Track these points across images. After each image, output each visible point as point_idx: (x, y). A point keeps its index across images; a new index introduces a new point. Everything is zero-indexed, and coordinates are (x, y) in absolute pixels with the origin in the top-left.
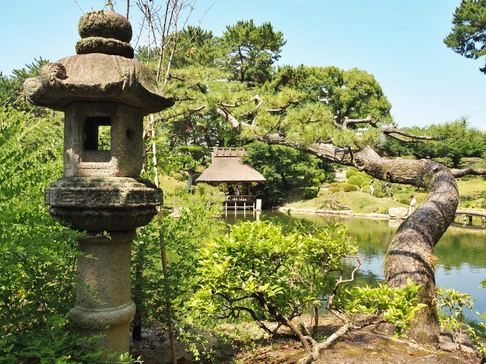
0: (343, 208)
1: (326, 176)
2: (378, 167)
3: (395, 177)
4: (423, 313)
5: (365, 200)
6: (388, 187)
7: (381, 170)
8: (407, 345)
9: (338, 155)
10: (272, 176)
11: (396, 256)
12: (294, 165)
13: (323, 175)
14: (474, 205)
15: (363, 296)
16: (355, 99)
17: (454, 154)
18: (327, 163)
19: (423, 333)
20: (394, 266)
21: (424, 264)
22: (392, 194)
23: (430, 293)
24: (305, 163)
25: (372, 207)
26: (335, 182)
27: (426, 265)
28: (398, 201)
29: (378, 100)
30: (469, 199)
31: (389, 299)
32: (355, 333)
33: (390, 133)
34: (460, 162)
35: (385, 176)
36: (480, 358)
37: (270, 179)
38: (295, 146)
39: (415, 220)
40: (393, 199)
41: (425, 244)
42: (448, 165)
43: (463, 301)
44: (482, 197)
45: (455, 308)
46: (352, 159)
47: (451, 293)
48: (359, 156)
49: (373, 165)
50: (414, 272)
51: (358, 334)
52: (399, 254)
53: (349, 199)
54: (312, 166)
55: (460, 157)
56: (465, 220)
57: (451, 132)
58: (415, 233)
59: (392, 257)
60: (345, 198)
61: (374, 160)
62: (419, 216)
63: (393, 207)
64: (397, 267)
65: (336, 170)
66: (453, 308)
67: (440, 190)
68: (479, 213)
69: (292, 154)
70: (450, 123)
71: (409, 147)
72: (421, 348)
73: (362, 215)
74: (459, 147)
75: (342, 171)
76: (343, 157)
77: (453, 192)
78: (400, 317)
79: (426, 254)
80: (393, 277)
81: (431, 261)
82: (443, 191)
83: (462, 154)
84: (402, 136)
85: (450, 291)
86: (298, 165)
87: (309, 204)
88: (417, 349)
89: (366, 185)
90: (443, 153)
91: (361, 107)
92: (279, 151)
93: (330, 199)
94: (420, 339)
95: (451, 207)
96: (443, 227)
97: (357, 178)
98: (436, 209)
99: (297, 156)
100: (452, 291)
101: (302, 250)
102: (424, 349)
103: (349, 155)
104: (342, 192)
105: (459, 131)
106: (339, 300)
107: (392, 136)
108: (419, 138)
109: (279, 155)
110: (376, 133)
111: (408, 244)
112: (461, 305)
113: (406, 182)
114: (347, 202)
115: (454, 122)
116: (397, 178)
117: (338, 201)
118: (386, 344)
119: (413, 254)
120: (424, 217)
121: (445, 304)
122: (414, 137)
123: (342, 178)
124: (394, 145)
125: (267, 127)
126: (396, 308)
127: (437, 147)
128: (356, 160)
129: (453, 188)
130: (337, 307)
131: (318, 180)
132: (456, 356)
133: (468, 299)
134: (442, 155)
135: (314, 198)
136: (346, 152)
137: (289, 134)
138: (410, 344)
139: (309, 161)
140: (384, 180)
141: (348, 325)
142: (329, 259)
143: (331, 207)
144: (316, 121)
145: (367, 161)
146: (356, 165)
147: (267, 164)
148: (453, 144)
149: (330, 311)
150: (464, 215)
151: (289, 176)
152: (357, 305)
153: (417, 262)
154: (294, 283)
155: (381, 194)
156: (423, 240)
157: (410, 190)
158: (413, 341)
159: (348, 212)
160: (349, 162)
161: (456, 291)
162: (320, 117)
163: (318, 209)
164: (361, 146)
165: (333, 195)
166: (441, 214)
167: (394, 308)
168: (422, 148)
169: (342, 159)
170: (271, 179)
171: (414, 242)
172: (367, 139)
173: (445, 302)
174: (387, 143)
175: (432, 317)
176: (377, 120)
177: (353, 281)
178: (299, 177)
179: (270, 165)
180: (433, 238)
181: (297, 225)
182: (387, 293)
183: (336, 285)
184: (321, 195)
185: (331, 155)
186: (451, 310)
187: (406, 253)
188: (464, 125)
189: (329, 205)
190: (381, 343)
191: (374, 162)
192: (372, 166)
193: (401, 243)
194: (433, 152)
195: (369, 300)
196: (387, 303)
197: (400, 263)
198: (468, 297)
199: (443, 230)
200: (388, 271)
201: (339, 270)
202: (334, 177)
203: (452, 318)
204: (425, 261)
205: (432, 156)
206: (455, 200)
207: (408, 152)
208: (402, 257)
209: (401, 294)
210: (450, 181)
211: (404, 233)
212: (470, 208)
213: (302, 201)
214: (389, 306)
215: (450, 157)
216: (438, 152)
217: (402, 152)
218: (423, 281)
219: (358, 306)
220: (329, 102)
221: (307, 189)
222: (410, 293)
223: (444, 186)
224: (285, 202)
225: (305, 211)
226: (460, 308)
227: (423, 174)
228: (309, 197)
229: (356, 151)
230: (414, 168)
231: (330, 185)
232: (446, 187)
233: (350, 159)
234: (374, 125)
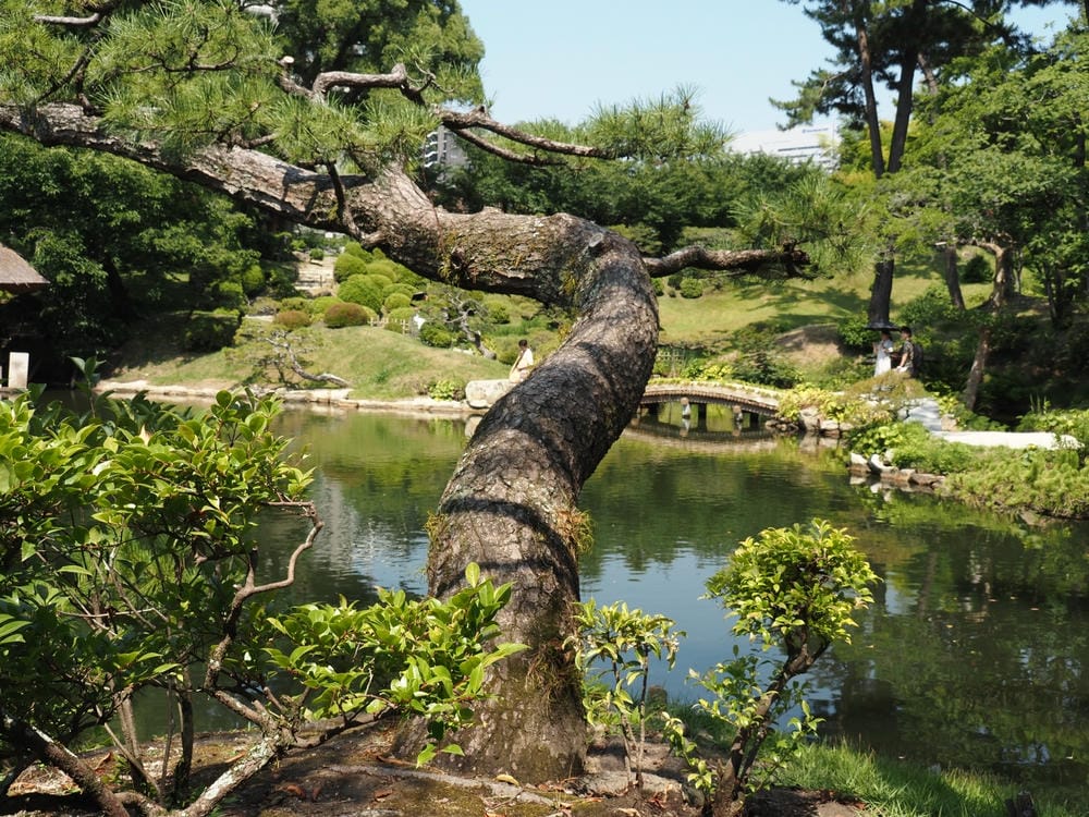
0: (321, 383)
1: (268, 276)
2: (425, 238)
3: (476, 269)
4: (538, 688)
5: (392, 354)
6: (465, 314)
7: (434, 245)
8: (487, 791)
9: (295, 191)
10: (68, 268)
11: (464, 518)
12: (152, 231)
13: (256, 271)
14: (712, 370)
15: (325, 633)
16: (368, 18)
17: (664, 216)
18: (269, 229)
19: (536, 751)
20: (456, 549)
21: (548, 538)
22: (477, 336)
23: (563, 625)
24: (192, 224)
25: (416, 377)
26: (298, 294)
27: (553, 540)
28: (495, 358)
29: (443, 25)
30: (700, 352)
31: (409, 635)
32: (324, 773)
33: (465, 126)
34: (679, 242)
35: (445, 267)
36: (698, 807)
37: (59, 278)
38: (145, 155)
39: (526, 402)
40: (482, 353)
41: (553, 474)
42: (647, 248)
43: (650, 638)
44: (735, 347)
45: (626, 660)
46: (342, 207)
47: (617, 617)
48: (364, 197)
49: (409, 230)
50: (518, 564)
51: (334, 775)
52: (474, 508)
53: (341, 352)
54: (217, 237)
55: (680, 227)
56: (687, 417)
57: (647, 135)
58: (526, 443)
59: (451, 519)
60: (328, 349)
61: (412, 212)
62: (540, 390)
63: (482, 376)
64: (467, 551)
65: (302, 256)
66: (620, 660)
67: (607, 309)
68: (726, 393)
69: (145, 195)
70: (645, 106)
71: (535, 189)
72: (527, 797)
73: (383, 404)
74: (678, 196)
75: (321, 258)
76: (312, 201)
77: (644, 318)
78: (440, 693)
79: (555, 504)
80: (451, 586)
81: (569, 527)
82: (614, 313)
83: (686, 215)
84: (502, 140)
85: (614, 610)
86: (167, 233)
87: (207, 367)
88: (515, 799)
89: (397, 307)
90: (632, 212)
91: (387, 47)
92: (97, 177)
93: (277, 351)
94: (528, 771)
95: (635, 363)
96: (609, 423)
97: (370, 284)
98: (593, 370)
99: (163, 201)
100: (620, 609)
101: (111, 487)
102: (537, 799)
103: (332, 195)
104: (319, 329)
105: (670, 130)
106: (247, 657)
107: (471, 140)
108: (554, 149)
109: (94, 194)
110: (420, 122)
111: (502, 478)
112: (644, 650)
113: (508, 287)
114: (334, 361)
115: (658, 104)
116: (482, 274)
117: (307, 358)
118: (420, 798)
119: (517, 506)
120: (556, 391)
121: (599, 651)
122: (540, 146)
123: (321, 284)
124: (489, 181)
125: (35, 79)
126: (431, 664)
127: (617, 191)
128: (353, 211)
129: (645, 306)
130: (240, 682)
131: (238, 288)
132: (629, 807)
133: (666, 632)
134: (631, 217)
135: (224, 349)
136: (322, 185)
137: (115, 106)
138: (496, 787)
139: (205, 218)
140: (442, 280)
141: (277, 737)
142: (210, 515)
143: (282, 379)
144: (217, 68)
145: (390, 216)
146: (353, 226)
147: (49, 225)
148: (662, 184)
149: (214, 696)
150: (685, 399)
151: (135, 273)
152: (304, 665)
153: (527, 532)
154: (105, 620)
155: (444, 335)
156: (547, 463)
157: (535, 326)
158: (508, 777)
159: (338, 395)
160: (331, 217)
161: (630, 610)
162: (231, 54)
163: (236, 386)
164: (371, 163)
165: (289, 337)
166: (606, 385)
167: (423, 663)
168: (571, 193)
169: (309, 207)
170: (65, 281)
171: (522, 470)
172: (387, 139)
173: (599, 645)
174: (468, 171)
175: (567, 698)
176: (425, 80)
177: (291, 584)
178: (169, 277)
179: (61, 228)
180: (580, 459)
181: (119, 414)
182: (403, 616)
183: (235, 603)
184: (249, 337)
185: (271, 192)
186: (615, 669)
187: (495, 506)
188: (685, 114)
189: (273, 373)
190: (406, 796)
191: (411, 220)
192: (406, 233)
193: (481, 474)
194: (604, 207)
195: (346, 646)
196: (402, 648)
197: (474, 537)
198: (664, 625)
199: (610, 433)
200: (439, 563)
201: (243, 552)
202: (295, 277)
203: (617, 691)
204: (552, 527)
205: (601, 217)
206: (647, 341)
207: (531, 205)
208: (481, 519)
209: (446, 619)
210: (635, 282)
211: (492, 444)
212: (702, 379)
213: (180, 359)
214: (410, 660)
215: (653, 223)
216: (617, 208)
217: (513, 202)
218: (541, 588)
219: (306, 669)
220: (281, 18)
221: (201, 318)
222: (475, 611)
223: (619, 300)
224: (119, 363)
225: (192, 391)
226: (641, 660)
227: (559, 260)
228: (207, 343)
229: (354, 182)
230: (534, 240)
231: (279, 304)
232: (623, 302)
233: (336, 208)
234: (416, 97)
